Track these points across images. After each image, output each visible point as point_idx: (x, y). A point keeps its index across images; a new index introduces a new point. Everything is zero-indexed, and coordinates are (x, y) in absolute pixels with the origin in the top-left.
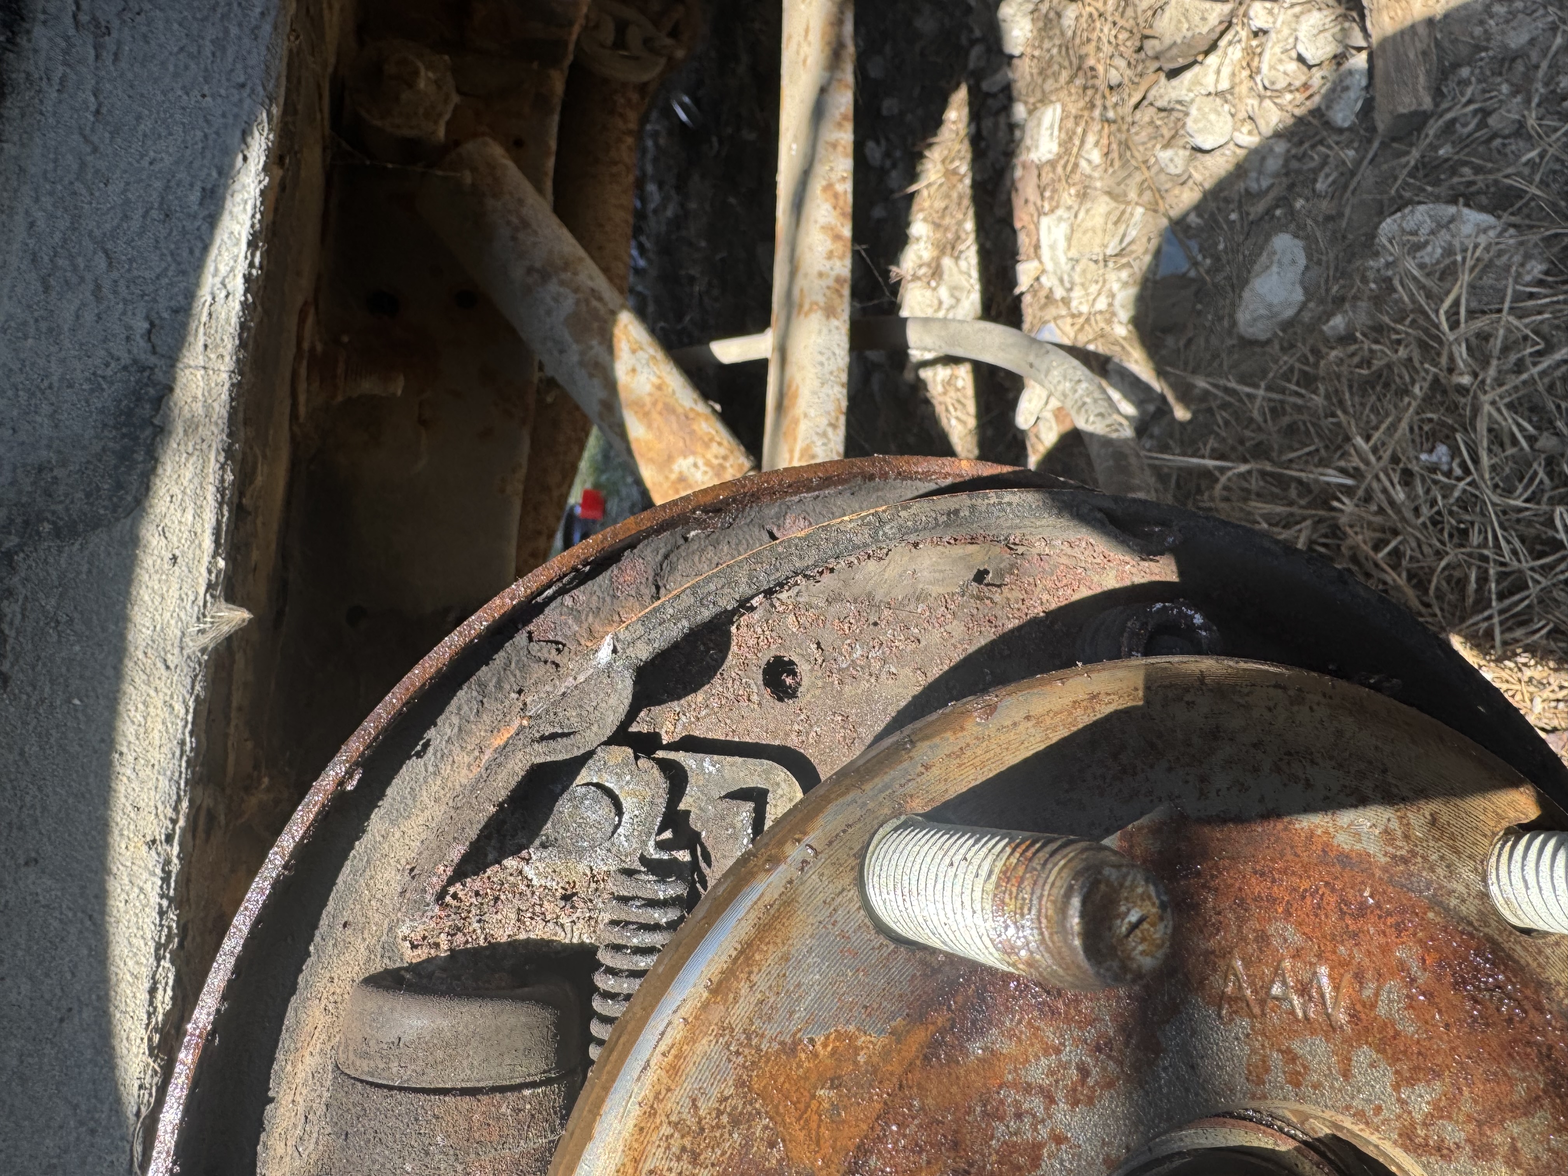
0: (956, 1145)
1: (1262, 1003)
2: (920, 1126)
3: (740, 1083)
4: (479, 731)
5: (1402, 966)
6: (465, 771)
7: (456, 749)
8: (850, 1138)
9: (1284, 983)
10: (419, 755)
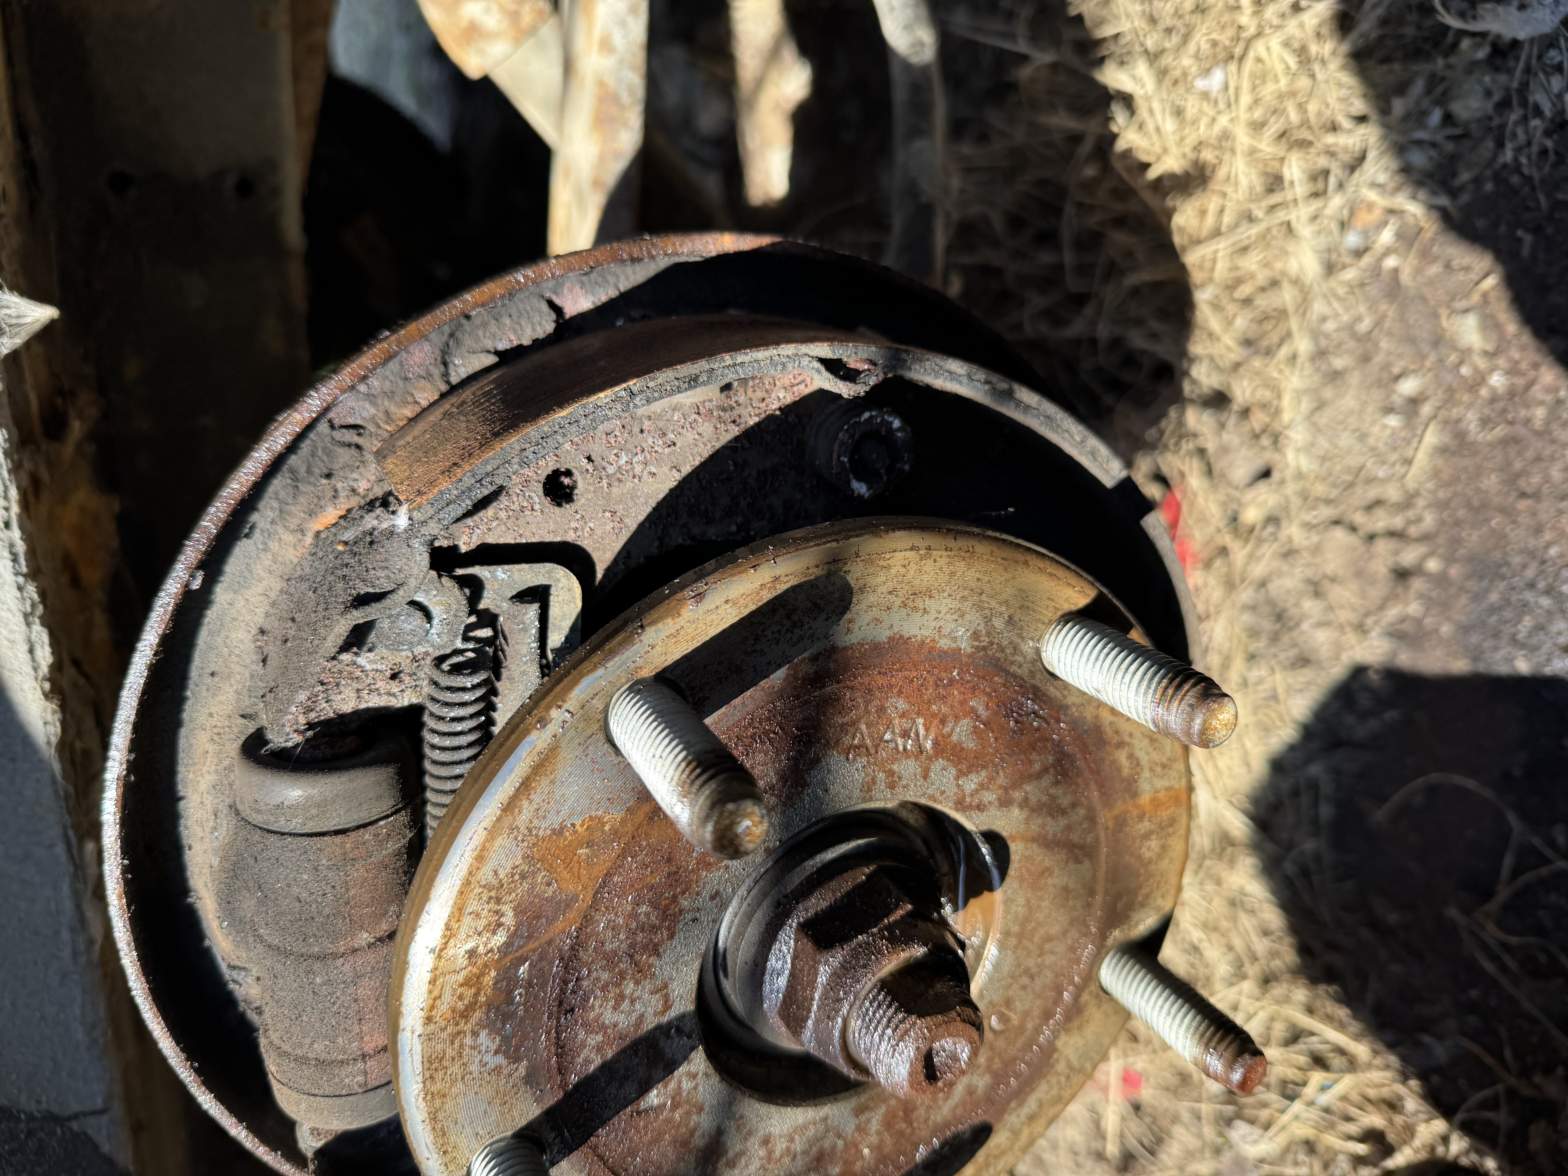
0: (669, 860)
1: (876, 747)
2: (646, 855)
3: (525, 857)
4: (297, 511)
5: (973, 710)
6: (291, 550)
7: (280, 530)
8: (599, 871)
9: (893, 732)
10: (247, 536)
